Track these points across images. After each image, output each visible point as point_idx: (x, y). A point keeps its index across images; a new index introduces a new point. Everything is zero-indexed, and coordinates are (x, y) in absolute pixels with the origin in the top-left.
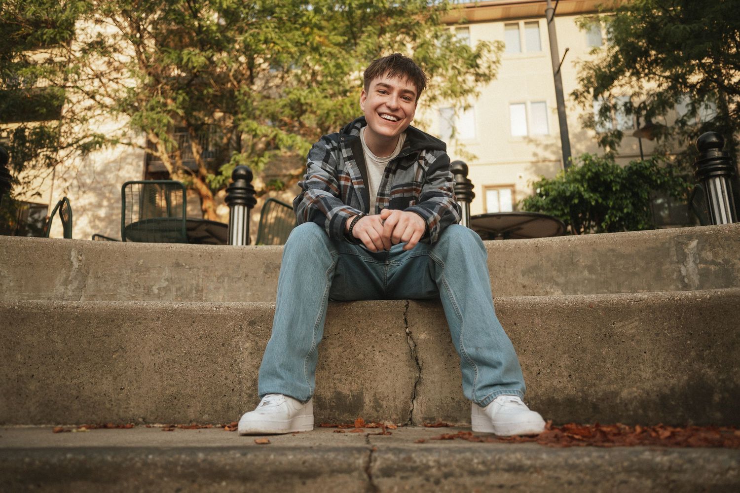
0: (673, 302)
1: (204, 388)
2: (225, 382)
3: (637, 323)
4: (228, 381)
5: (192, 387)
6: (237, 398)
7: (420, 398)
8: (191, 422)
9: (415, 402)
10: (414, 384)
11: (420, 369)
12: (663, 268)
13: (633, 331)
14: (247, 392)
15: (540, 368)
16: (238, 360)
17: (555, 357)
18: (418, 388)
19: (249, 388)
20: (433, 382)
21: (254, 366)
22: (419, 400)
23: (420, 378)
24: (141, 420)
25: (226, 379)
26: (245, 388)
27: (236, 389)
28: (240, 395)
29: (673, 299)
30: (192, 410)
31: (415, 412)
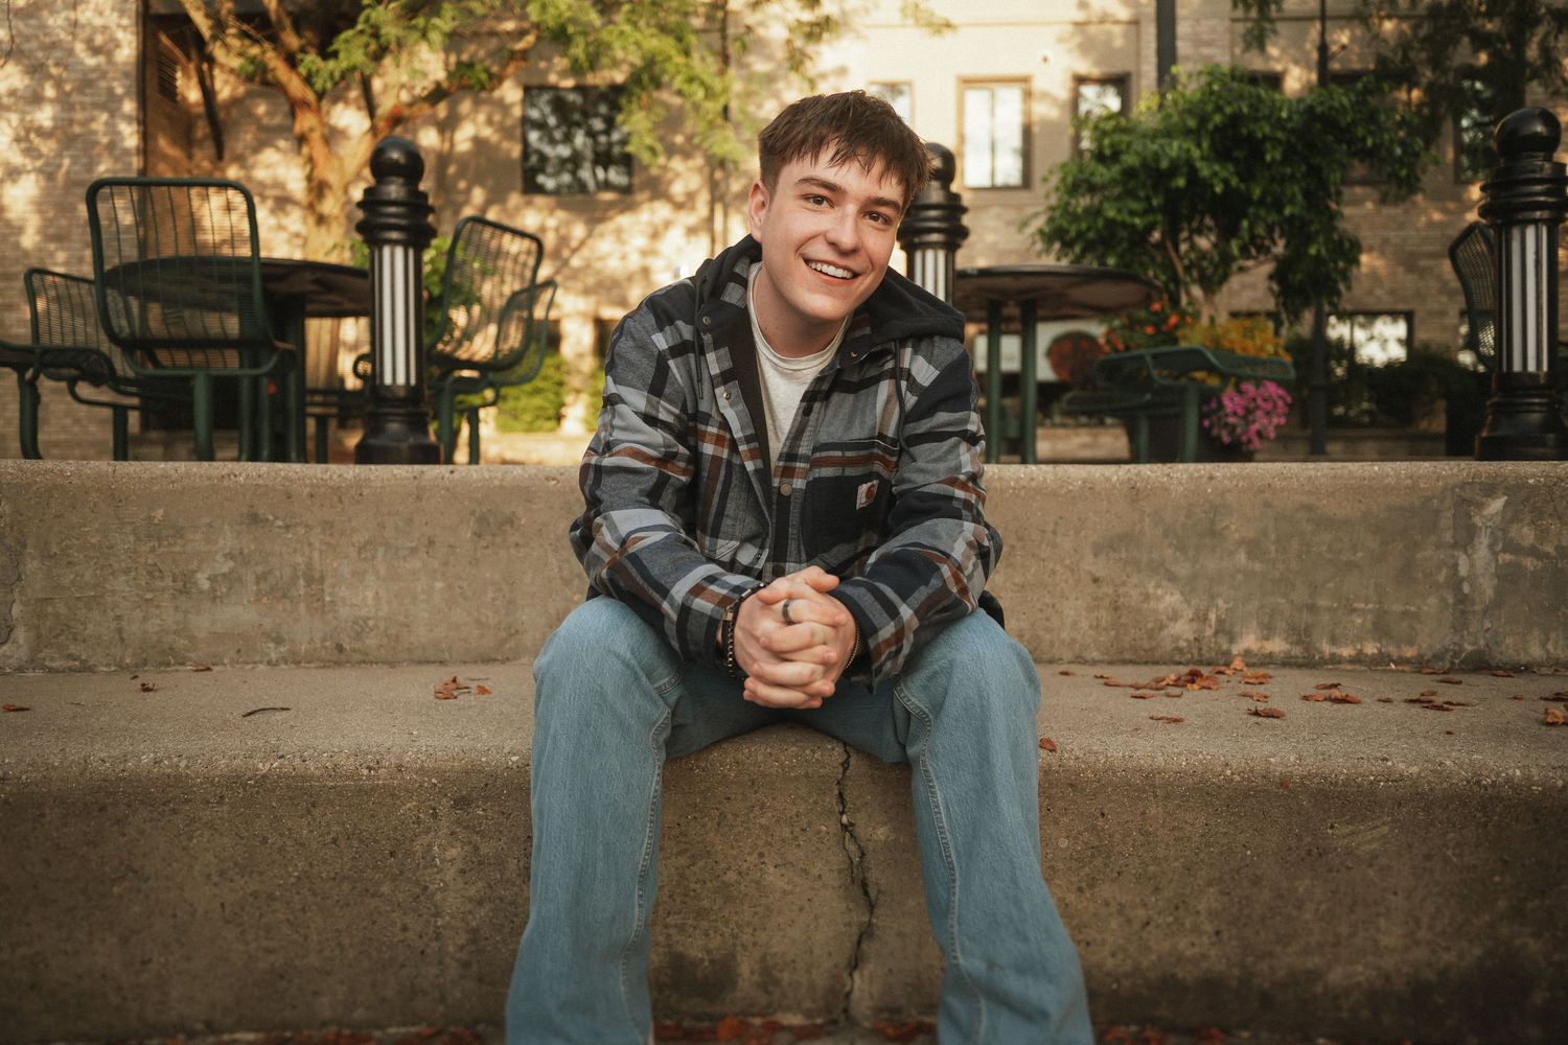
0: (1476, 788)
1: (351, 954)
2: (401, 936)
3: (1385, 829)
4: (410, 935)
5: (321, 951)
6: (434, 971)
7: (869, 968)
8: (324, 1024)
9: (856, 975)
10: (855, 938)
11: (871, 907)
12: (1419, 556)
13: (1376, 845)
14: (458, 955)
15: (1151, 912)
16: (432, 887)
17: (1187, 892)
18: (864, 946)
19: (462, 948)
20: (900, 935)
21: (471, 900)
22: (866, 972)
23: (870, 924)
24: (200, 1026)
25: (405, 929)
26: (451, 949)
27: (429, 951)
28: (441, 963)
29: (1478, 783)
30: (325, 1000)
31: (856, 995)
